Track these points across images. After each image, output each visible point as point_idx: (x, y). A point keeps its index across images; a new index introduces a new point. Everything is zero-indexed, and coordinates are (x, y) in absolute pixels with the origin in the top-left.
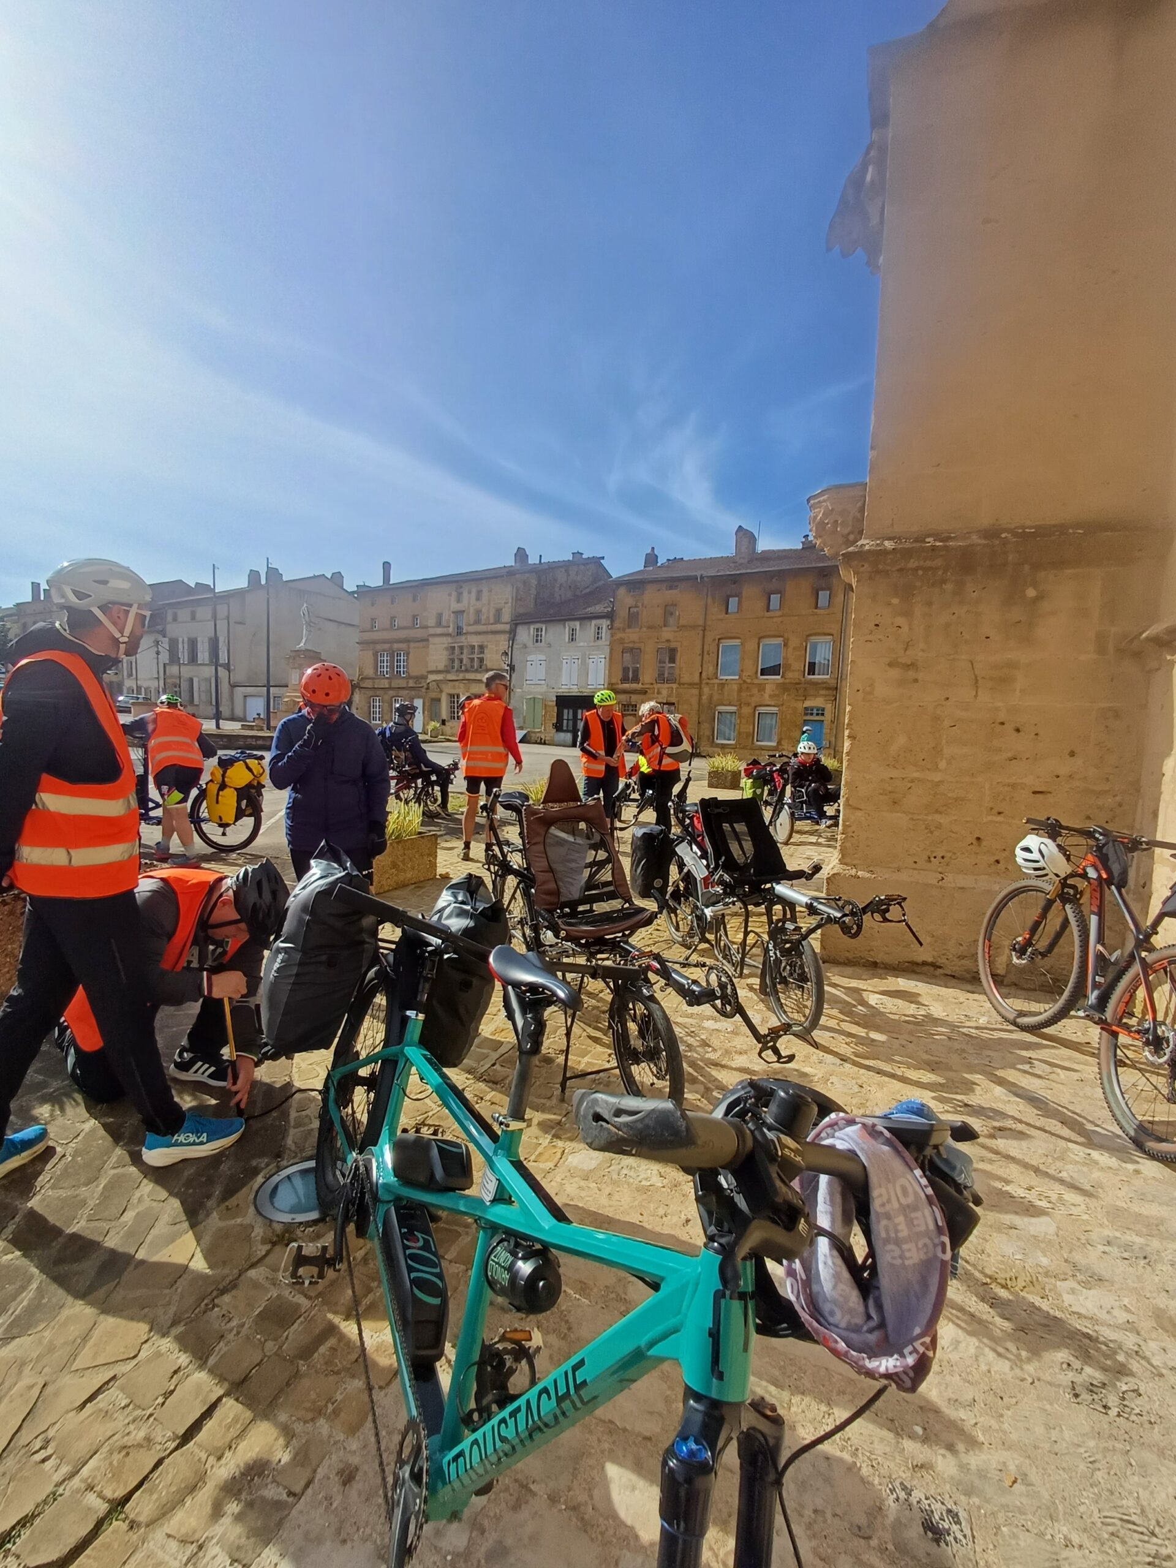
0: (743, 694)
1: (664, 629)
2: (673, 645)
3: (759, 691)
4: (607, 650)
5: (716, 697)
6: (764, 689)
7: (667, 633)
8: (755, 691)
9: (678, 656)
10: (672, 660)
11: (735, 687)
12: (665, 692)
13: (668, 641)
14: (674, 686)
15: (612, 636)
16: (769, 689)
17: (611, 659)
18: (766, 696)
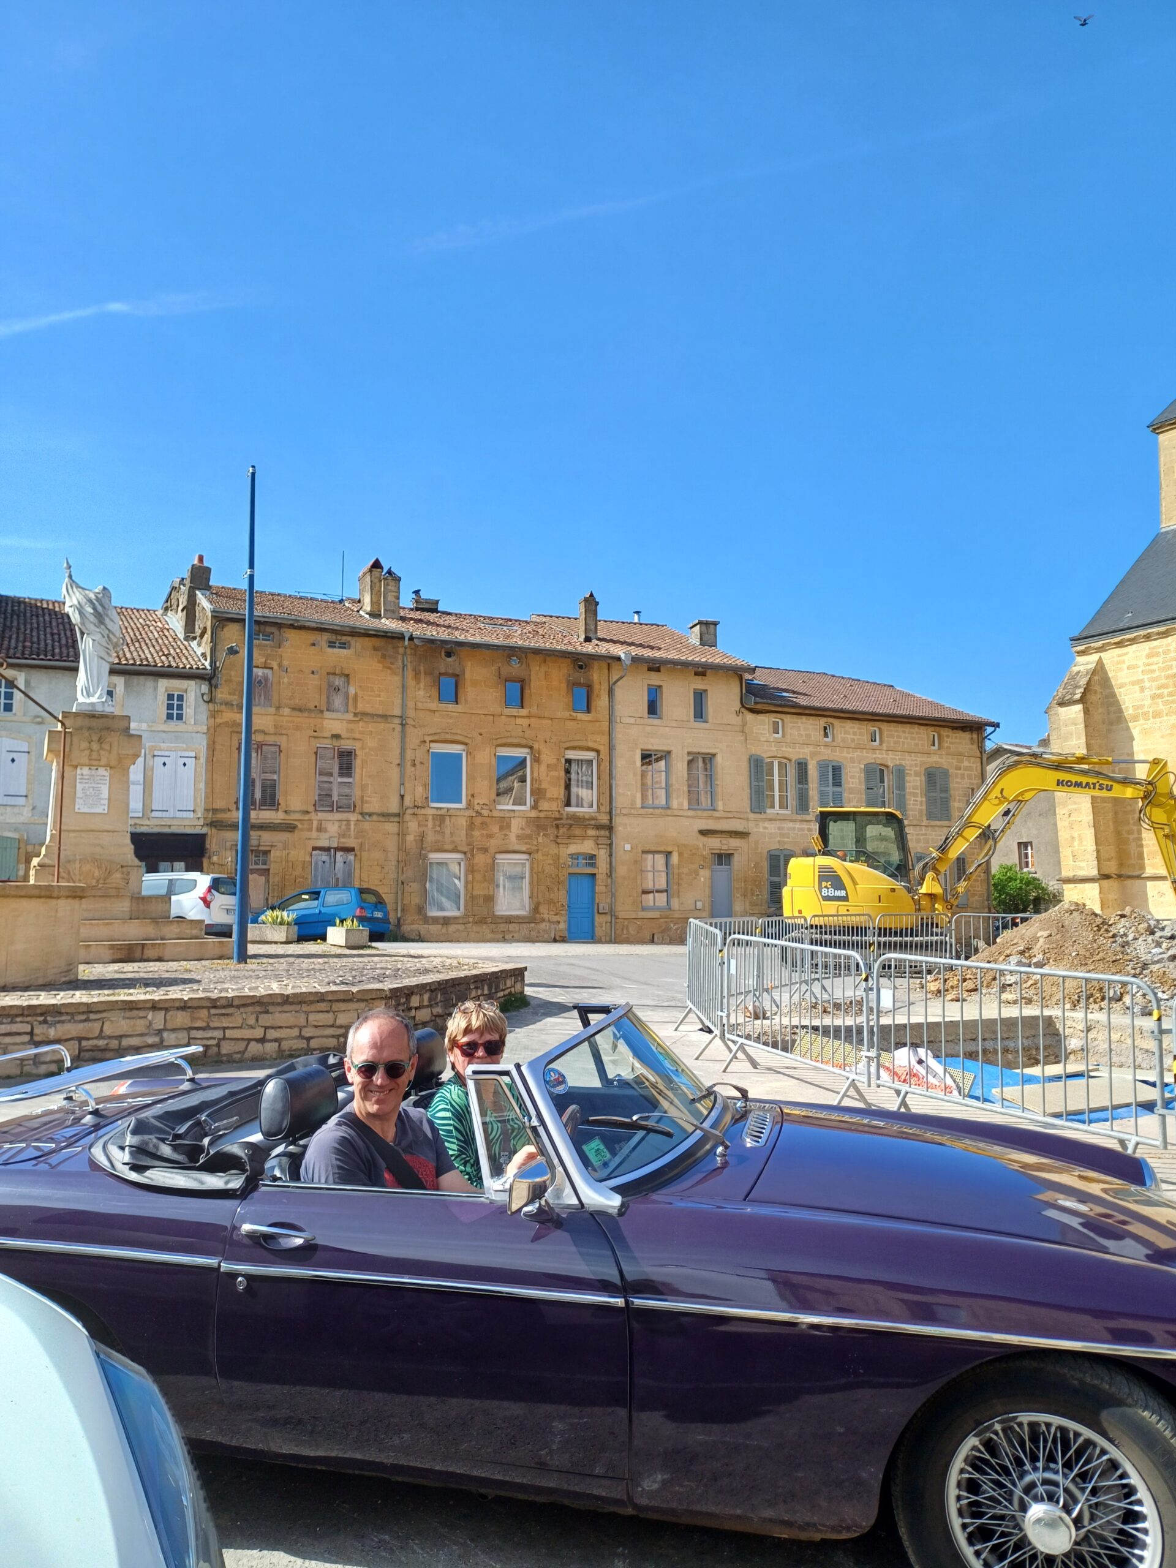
0: (476, 833)
1: (327, 714)
2: (347, 745)
3: (501, 828)
4: (201, 744)
5: (431, 837)
6: (508, 826)
7: (334, 723)
8: (495, 829)
9: (358, 763)
10: (346, 769)
11: (463, 822)
12: (333, 829)
13: (337, 737)
14: (353, 817)
15: (213, 715)
16: (516, 826)
17: (211, 761)
18: (513, 837)
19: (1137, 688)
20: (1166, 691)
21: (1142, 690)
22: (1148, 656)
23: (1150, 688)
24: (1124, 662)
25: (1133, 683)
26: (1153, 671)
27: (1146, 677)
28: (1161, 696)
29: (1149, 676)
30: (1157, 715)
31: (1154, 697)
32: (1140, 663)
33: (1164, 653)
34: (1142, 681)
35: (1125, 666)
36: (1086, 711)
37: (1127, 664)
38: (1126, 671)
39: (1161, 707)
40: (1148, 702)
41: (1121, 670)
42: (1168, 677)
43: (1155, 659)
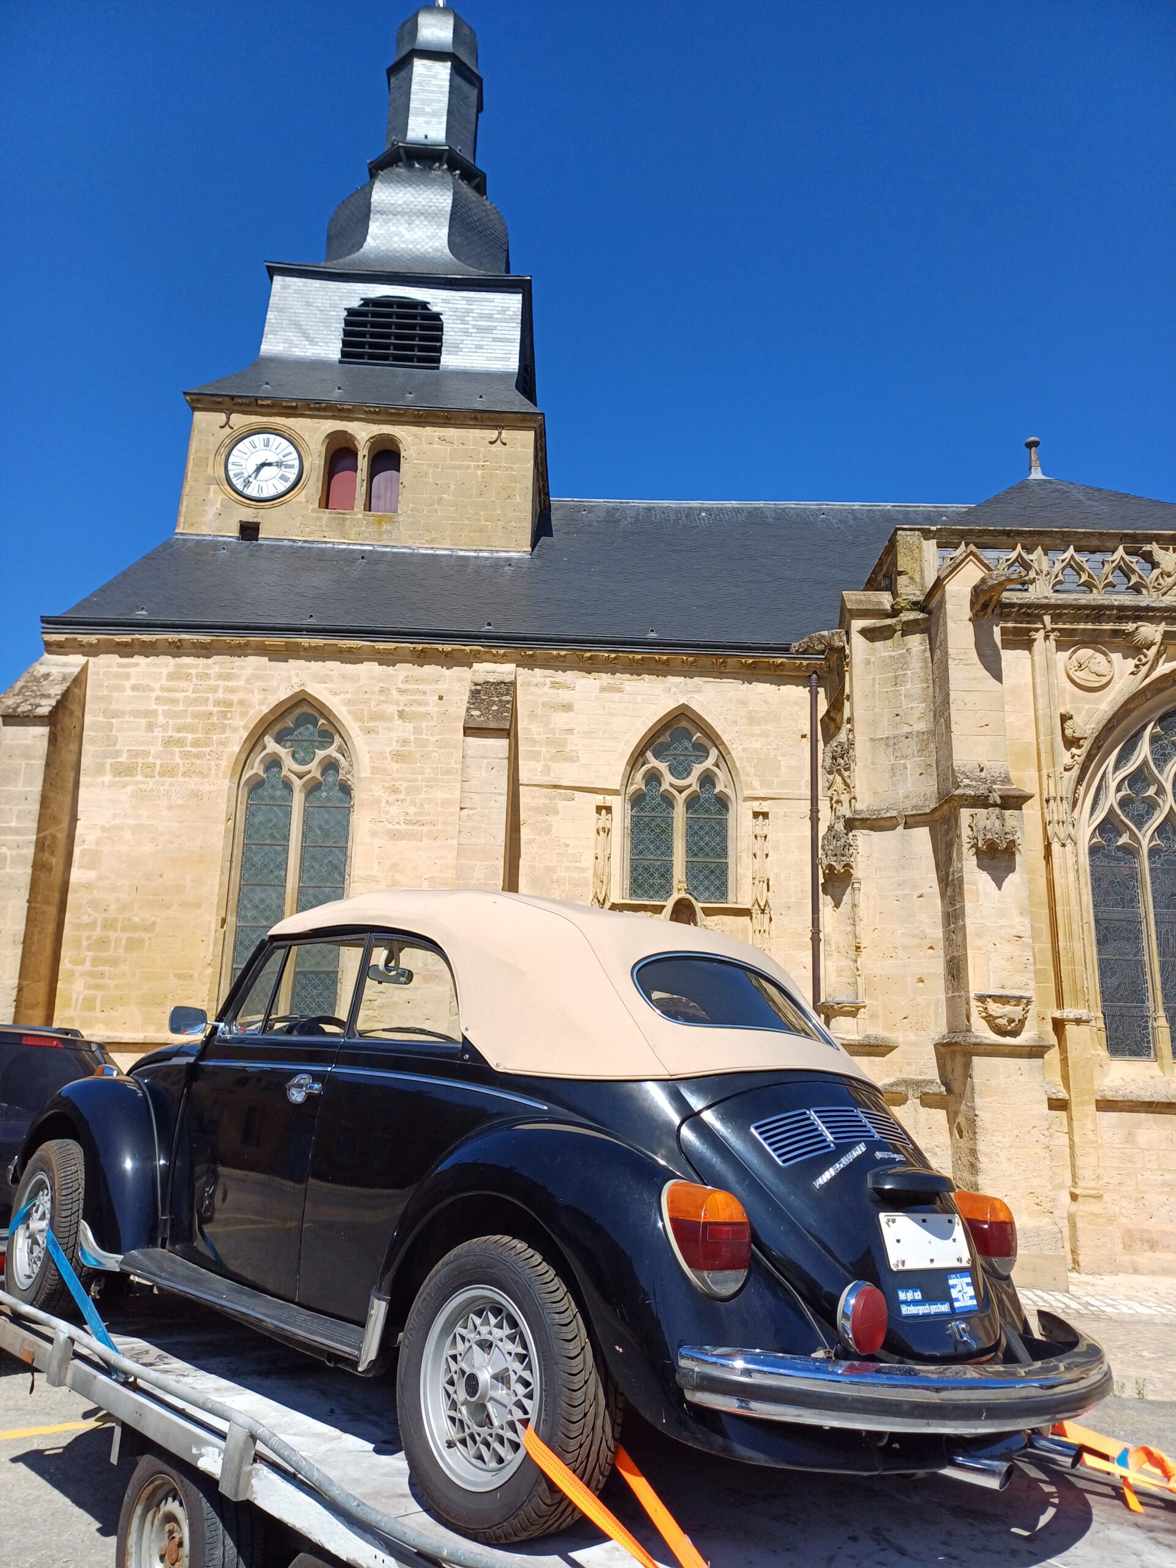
19: (143, 722)
20: (190, 737)
21: (150, 727)
22: (171, 677)
23: (165, 728)
24: (128, 676)
25: (136, 714)
26: (175, 701)
27: (160, 708)
28: (180, 742)
29: (166, 708)
30: (168, 771)
31: (168, 742)
32: (156, 685)
33: (198, 675)
34: (154, 713)
35: (128, 684)
36: (53, 740)
37: (133, 681)
38: (129, 692)
39: (178, 760)
41: (121, 689)
42: (197, 715)
43: (183, 684)
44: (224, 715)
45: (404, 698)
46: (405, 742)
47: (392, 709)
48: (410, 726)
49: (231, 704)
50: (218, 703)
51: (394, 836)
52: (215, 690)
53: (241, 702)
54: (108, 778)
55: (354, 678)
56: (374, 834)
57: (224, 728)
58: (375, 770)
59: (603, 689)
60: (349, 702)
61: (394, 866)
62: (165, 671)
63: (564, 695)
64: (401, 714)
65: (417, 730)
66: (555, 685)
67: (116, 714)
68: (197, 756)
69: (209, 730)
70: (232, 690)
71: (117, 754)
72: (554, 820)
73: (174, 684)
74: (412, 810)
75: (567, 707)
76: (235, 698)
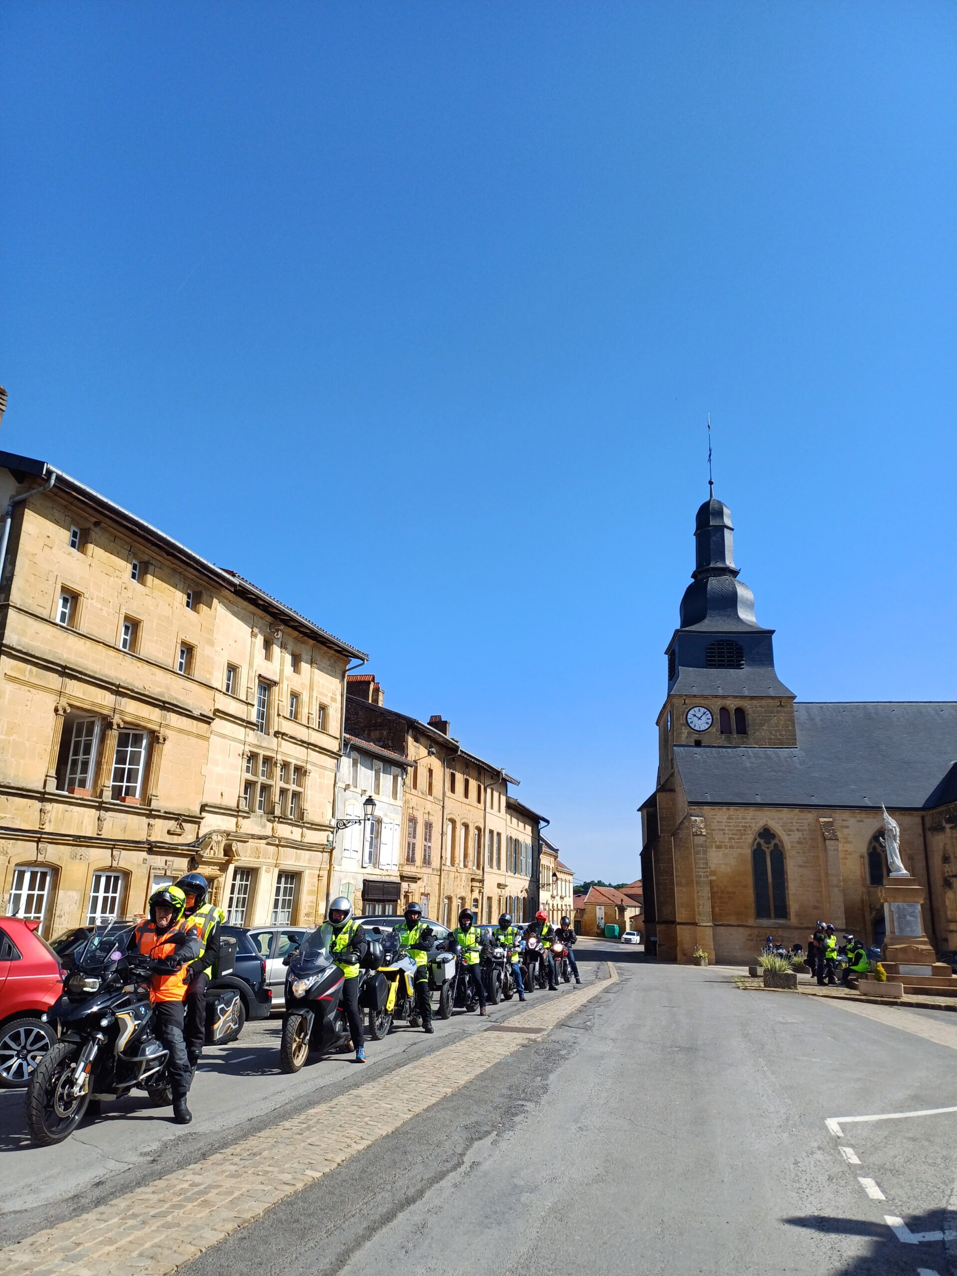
4: (400, 814)
9: (432, 833)
12: (425, 880)
19: (722, 832)
20: (736, 837)
21: (724, 834)
22: (728, 818)
23: (728, 834)
24: (714, 819)
25: (720, 830)
26: (730, 826)
28: (733, 839)
29: (728, 828)
30: (732, 847)
31: (730, 839)
32: (724, 821)
33: (736, 818)
34: (723, 830)
35: (715, 821)
39: (733, 844)
40: (727, 840)
41: (713, 822)
42: (738, 830)
43: (731, 821)
44: (745, 830)
45: (798, 825)
46: (800, 838)
47: (794, 828)
48: (801, 833)
49: (746, 827)
50: (742, 827)
51: (801, 866)
52: (741, 822)
53: (750, 826)
54: (714, 849)
55: (782, 819)
56: (794, 866)
57: (745, 834)
58: (792, 847)
59: (858, 821)
60: (782, 826)
61: (801, 876)
62: (726, 817)
63: (845, 823)
64: (798, 830)
65: (803, 835)
66: (843, 820)
67: (713, 830)
68: (740, 843)
69: (742, 835)
70: (746, 823)
71: (716, 842)
72: (847, 861)
73: (729, 821)
74: (804, 859)
75: (847, 827)
76: (747, 825)
